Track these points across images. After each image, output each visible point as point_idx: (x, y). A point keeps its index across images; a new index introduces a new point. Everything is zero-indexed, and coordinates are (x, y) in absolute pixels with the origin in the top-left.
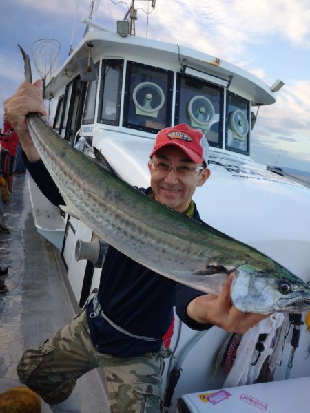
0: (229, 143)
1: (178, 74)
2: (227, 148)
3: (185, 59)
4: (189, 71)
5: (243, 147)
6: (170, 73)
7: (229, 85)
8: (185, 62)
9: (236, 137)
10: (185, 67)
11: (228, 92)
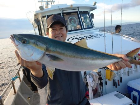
0: (85, 27)
1: (62, 13)
2: (84, 29)
3: (62, 9)
4: (64, 12)
5: (90, 26)
6: (60, 14)
7: (78, 10)
8: (63, 9)
9: (86, 24)
10: (63, 11)
11: (79, 12)
